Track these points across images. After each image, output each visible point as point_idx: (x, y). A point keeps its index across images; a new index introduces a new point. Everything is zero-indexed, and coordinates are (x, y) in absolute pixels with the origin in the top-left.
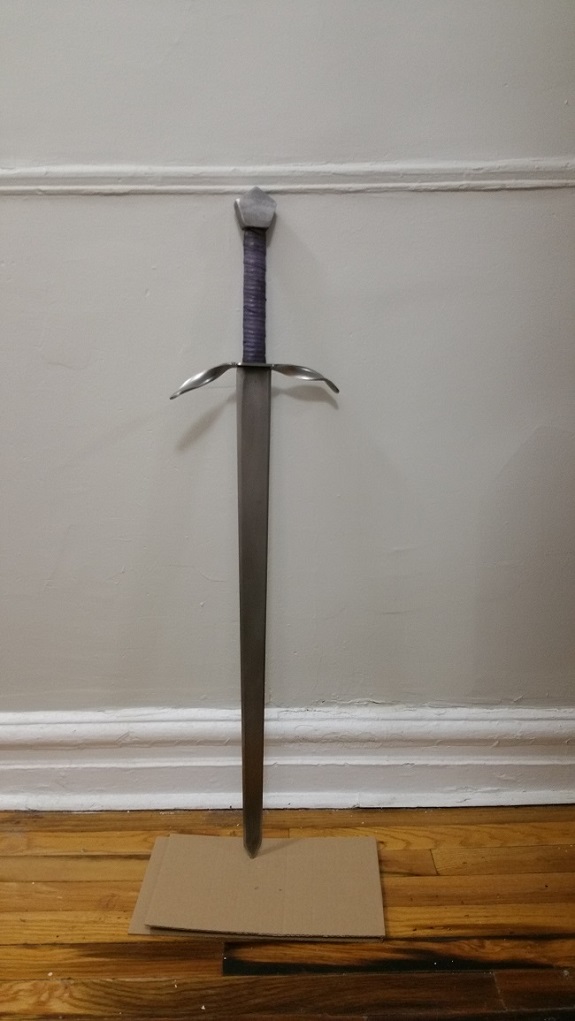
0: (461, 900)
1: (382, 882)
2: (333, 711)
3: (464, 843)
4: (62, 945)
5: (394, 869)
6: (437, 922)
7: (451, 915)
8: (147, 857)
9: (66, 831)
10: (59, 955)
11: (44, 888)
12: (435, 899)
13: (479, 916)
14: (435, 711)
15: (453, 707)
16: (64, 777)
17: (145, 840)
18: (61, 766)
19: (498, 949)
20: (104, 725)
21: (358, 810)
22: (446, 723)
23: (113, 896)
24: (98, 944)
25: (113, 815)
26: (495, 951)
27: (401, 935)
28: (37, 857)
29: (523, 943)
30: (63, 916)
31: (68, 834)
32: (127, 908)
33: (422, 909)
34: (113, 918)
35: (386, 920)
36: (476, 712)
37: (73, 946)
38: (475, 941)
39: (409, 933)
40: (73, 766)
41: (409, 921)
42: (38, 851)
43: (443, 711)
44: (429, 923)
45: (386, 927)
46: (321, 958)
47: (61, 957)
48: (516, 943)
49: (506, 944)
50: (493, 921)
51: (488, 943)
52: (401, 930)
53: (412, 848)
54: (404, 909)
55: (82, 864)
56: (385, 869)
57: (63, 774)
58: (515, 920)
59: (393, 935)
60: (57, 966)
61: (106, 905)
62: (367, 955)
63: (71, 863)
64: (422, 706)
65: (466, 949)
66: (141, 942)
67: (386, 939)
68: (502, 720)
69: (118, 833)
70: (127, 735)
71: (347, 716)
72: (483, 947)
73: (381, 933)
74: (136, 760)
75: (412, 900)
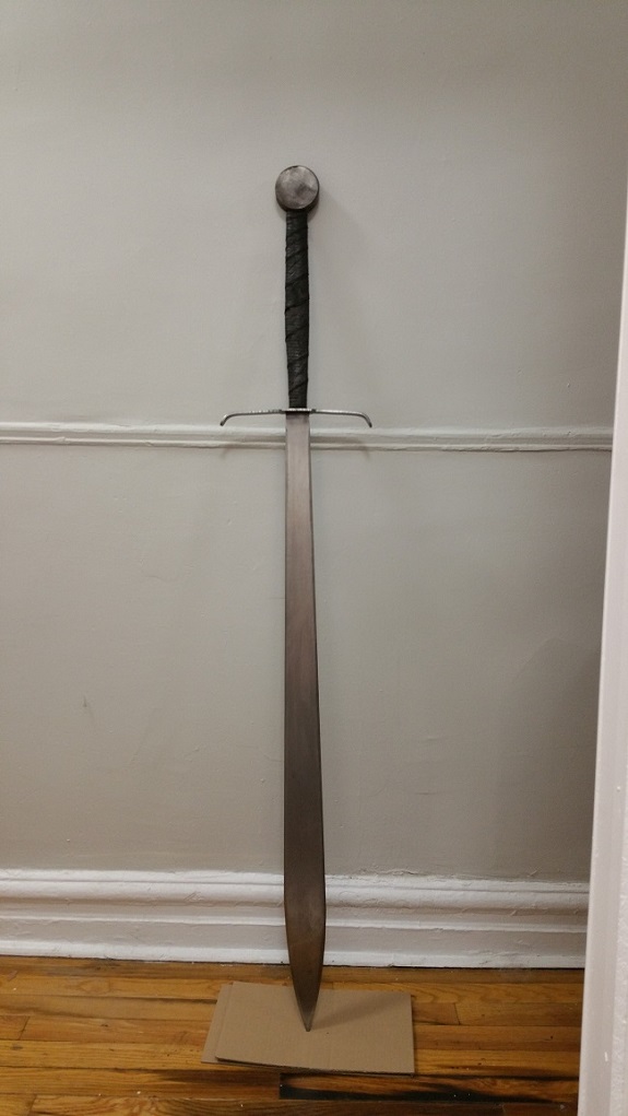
0: (479, 1046)
1: (414, 1029)
2: (374, 879)
3: (483, 999)
4: (147, 1071)
5: (424, 1019)
6: (458, 1064)
7: (469, 1058)
8: (215, 1002)
9: (140, 977)
10: (145, 1078)
11: (126, 1024)
12: (457, 1045)
13: (493, 1060)
14: (461, 882)
15: (477, 879)
16: (137, 930)
17: (209, 987)
18: (135, 920)
19: (507, 1086)
20: (174, 885)
21: (393, 968)
22: (471, 894)
23: (185, 1033)
24: (175, 1071)
25: (180, 965)
26: (504, 1088)
27: (426, 1072)
28: (117, 998)
29: (528, 1082)
30: (145, 1047)
31: (142, 980)
32: (199, 1043)
33: (445, 1052)
34: (186, 1050)
35: (416, 1060)
36: (497, 884)
37: (155, 1071)
38: (489, 1080)
39: (435, 1071)
40: (147, 920)
41: (435, 1062)
42: (118, 994)
43: (468, 882)
44: (451, 1063)
45: (416, 1065)
46: (360, 1088)
47: (147, 1080)
48: (523, 1082)
49: (515, 1083)
50: (505, 1064)
51: (499, 1082)
52: (427, 1068)
53: (440, 1001)
54: (430, 1052)
55: (157, 1005)
56: (416, 1018)
57: (137, 927)
58: (523, 1064)
59: (421, 1072)
60: (144, 1086)
61: (181, 1039)
62: (399, 1087)
63: (148, 1005)
64: (451, 878)
65: (480, 1086)
66: (211, 1071)
67: (416, 1075)
68: (520, 891)
69: (186, 981)
70: (194, 894)
71: (385, 884)
72: (495, 1084)
73: (412, 1071)
74: (200, 917)
75: (436, 1045)
